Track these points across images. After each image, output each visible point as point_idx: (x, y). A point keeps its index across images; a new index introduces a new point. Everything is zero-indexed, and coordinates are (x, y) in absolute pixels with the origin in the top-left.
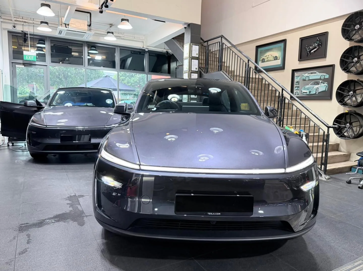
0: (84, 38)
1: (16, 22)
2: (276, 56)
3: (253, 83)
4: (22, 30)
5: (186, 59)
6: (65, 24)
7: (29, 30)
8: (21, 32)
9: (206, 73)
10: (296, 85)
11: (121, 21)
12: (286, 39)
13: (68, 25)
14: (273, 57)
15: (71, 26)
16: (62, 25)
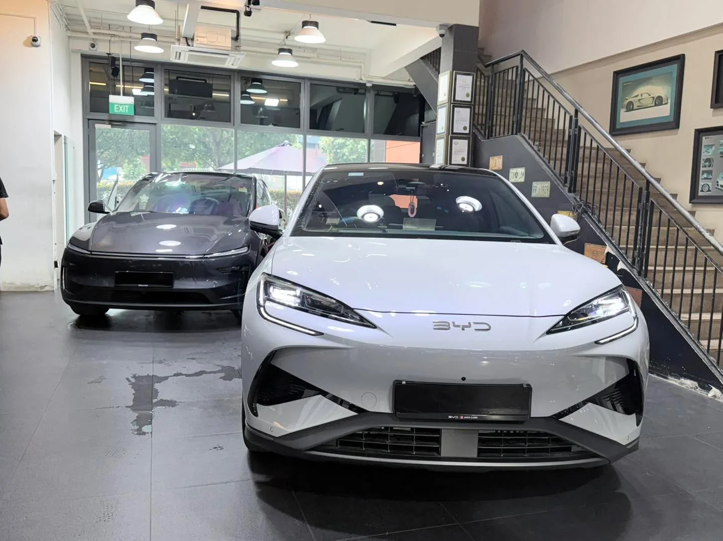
0: (226, 64)
1: (95, 37)
2: (659, 95)
3: (598, 161)
4: (108, 52)
5: (442, 106)
6: (186, 38)
7: (120, 51)
8: (107, 55)
9: (487, 137)
10: (705, 166)
11: (303, 27)
12: (684, 55)
13: (192, 39)
14: (653, 98)
15: (197, 42)
16: (179, 40)
